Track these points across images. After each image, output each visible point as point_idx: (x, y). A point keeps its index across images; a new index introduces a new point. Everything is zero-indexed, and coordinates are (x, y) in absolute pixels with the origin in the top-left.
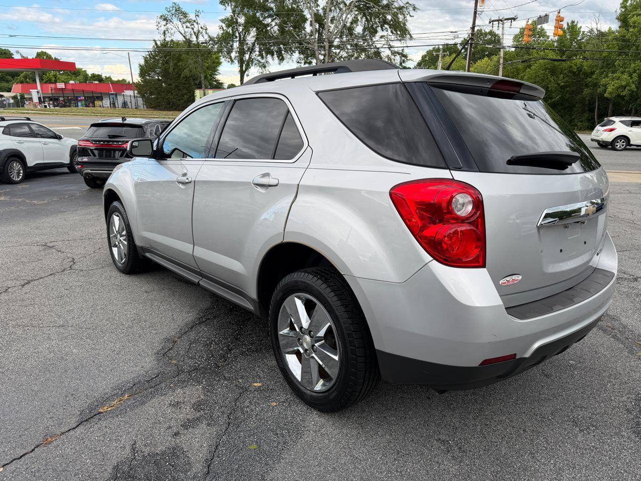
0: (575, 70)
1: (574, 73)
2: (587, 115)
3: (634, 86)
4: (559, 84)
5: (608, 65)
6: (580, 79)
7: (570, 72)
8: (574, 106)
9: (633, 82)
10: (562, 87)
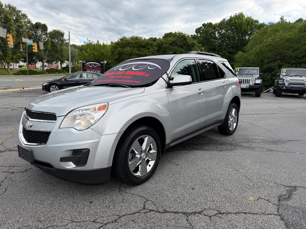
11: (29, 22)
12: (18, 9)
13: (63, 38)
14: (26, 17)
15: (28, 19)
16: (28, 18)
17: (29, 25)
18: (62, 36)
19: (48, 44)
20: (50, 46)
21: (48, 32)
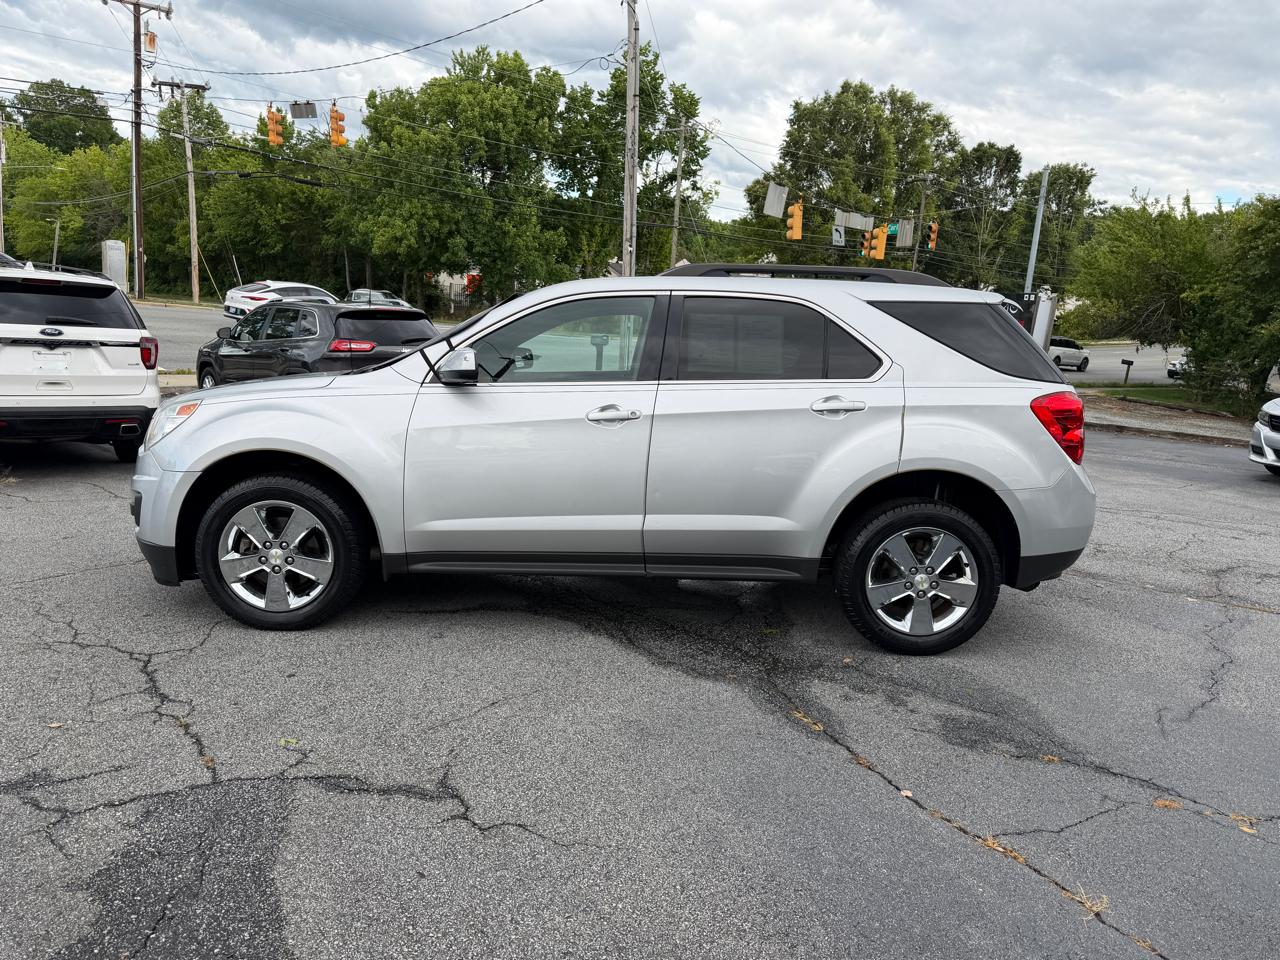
0: (302, 200)
1: (301, 205)
2: (333, 281)
3: (413, 240)
4: (277, 221)
5: (362, 199)
6: (312, 217)
7: (294, 201)
8: (309, 264)
9: (411, 233)
10: (283, 228)
11: (953, 144)
12: (919, 99)
13: (1083, 194)
14: (947, 125)
15: (950, 133)
16: (952, 128)
17: (950, 155)
18: (1081, 187)
19: (1010, 222)
20: (1016, 232)
21: (1022, 175)
